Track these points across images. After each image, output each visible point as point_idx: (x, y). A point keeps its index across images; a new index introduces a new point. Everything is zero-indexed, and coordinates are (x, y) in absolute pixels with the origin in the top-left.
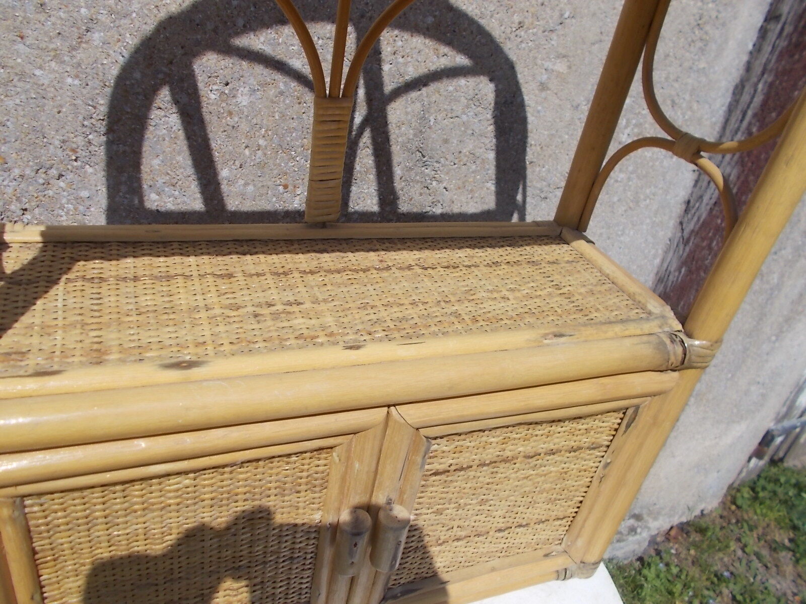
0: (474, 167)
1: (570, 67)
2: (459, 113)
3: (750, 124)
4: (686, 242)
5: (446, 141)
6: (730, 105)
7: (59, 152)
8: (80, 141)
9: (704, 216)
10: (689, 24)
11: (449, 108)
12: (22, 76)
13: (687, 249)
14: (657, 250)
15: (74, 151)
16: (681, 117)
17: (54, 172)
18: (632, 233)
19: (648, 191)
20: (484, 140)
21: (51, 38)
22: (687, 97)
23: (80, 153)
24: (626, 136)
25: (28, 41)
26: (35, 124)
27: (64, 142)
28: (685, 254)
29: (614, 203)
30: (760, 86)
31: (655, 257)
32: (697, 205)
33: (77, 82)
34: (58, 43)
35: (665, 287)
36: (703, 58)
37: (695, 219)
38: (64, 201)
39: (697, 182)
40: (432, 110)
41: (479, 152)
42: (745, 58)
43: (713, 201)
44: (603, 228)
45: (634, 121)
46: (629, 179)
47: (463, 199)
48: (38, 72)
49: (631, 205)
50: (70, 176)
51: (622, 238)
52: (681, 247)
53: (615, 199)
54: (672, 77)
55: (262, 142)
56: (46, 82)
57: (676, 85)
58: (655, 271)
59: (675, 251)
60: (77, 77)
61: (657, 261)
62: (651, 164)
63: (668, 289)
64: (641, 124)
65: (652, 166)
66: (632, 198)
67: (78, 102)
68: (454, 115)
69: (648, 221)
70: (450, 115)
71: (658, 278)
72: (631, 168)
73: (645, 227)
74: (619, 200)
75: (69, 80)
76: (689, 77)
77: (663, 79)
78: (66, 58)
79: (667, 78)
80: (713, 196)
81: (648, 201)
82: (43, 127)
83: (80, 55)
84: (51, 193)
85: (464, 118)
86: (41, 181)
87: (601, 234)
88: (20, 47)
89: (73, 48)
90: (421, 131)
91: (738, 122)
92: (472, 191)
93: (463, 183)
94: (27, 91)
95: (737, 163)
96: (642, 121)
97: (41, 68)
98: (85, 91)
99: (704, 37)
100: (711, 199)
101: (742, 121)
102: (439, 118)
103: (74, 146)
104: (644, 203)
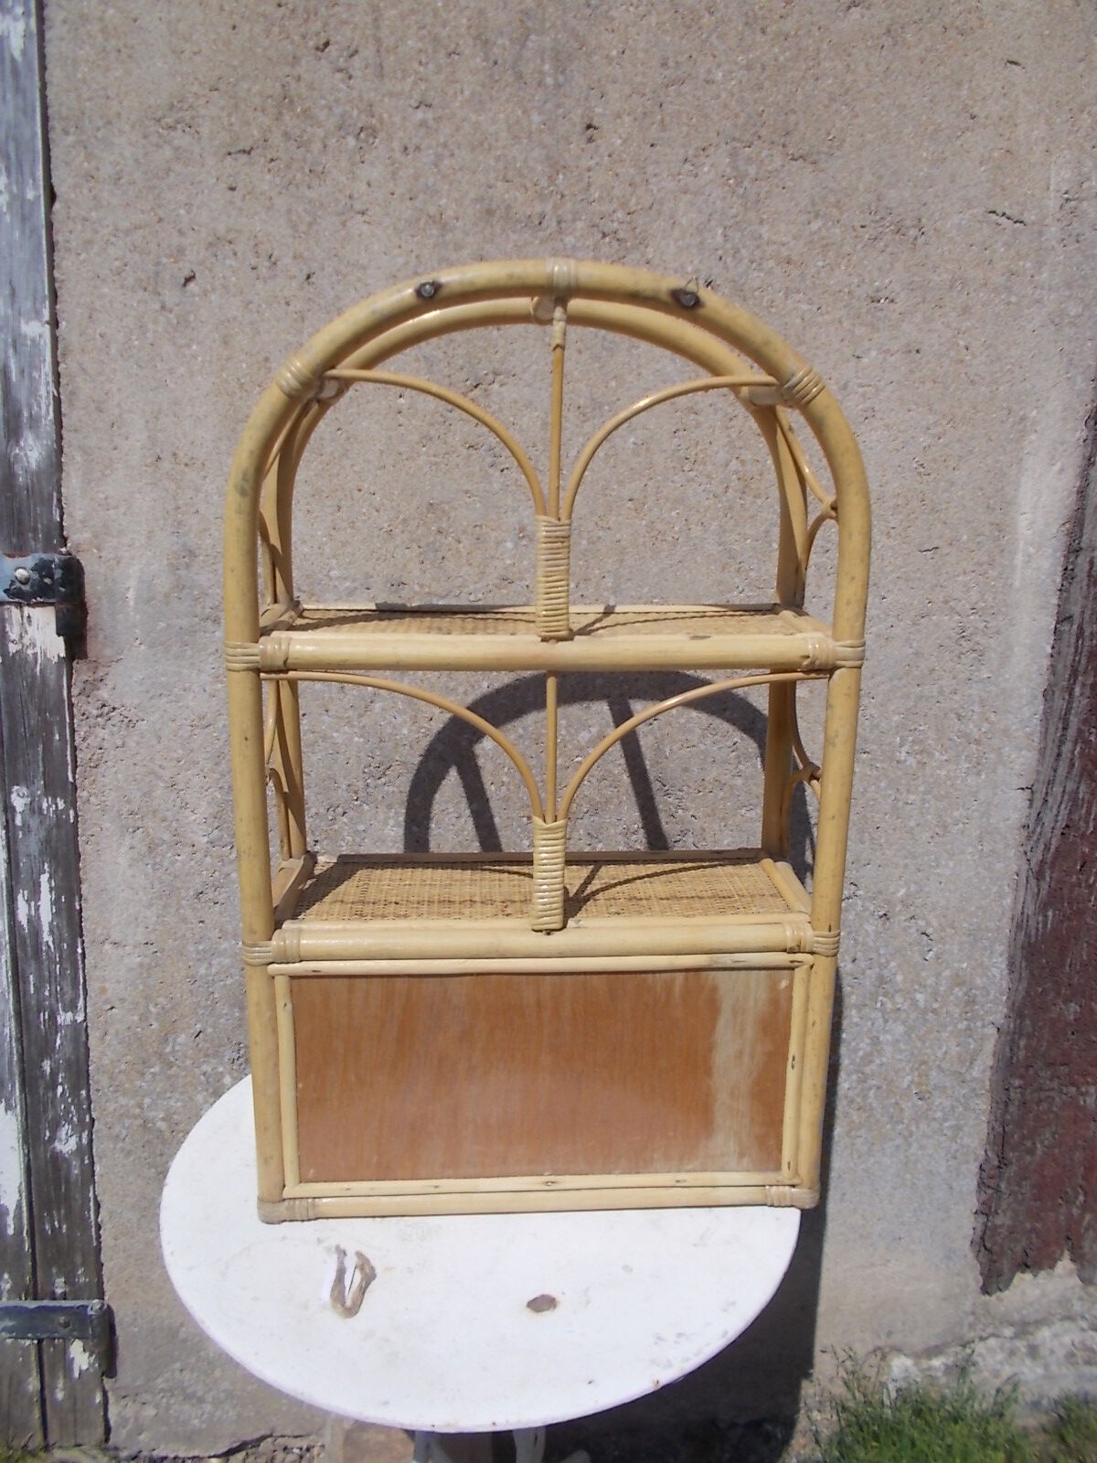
0: (722, 794)
1: (811, 692)
2: (695, 743)
3: (1080, 731)
4: (1039, 876)
5: (686, 770)
6: (1045, 713)
7: (345, 794)
8: (361, 784)
9: (1055, 843)
10: (950, 638)
11: (684, 738)
12: (324, 738)
13: (1045, 886)
14: (1001, 886)
15: (356, 792)
16: (975, 730)
17: (340, 810)
18: (951, 864)
19: (956, 814)
20: (727, 766)
21: (346, 709)
22: (976, 708)
23: (361, 794)
24: (904, 754)
25: (330, 714)
26: (330, 773)
27: (349, 785)
28: (1044, 892)
29: (912, 828)
30: (1077, 690)
31: (1001, 896)
32: (1039, 830)
33: (362, 740)
34: (350, 713)
35: (1027, 935)
36: (983, 667)
37: (1042, 847)
38: (346, 833)
39: (1031, 801)
40: (666, 742)
41: (724, 779)
42: (1046, 662)
43: (1061, 824)
44: (906, 858)
45: (911, 739)
46: (924, 801)
47: (716, 827)
48: (335, 735)
49: (938, 830)
50: (351, 813)
51: (938, 871)
52: (1033, 882)
53: (912, 823)
54: (947, 690)
55: (505, 779)
56: (340, 741)
57: (956, 698)
58: (1009, 914)
59: (1026, 889)
60: (362, 736)
61: (1008, 901)
62: (949, 783)
63: (1033, 940)
64: (921, 741)
65: (952, 785)
66: (934, 822)
67: (362, 754)
68: (690, 744)
69: (970, 850)
70: (685, 745)
71: (1015, 924)
72: (922, 789)
73: (969, 857)
74: (918, 825)
75: (356, 739)
76: (971, 688)
77: (935, 694)
78: (356, 723)
79: (941, 692)
80: (1060, 818)
81: (961, 825)
82: (335, 775)
83: (365, 720)
84: (336, 827)
85: (702, 746)
86: (330, 818)
87: (906, 866)
88: (326, 718)
89: (360, 716)
90: (657, 762)
91: (1060, 730)
92: (724, 818)
93: (713, 810)
94: (326, 749)
95: (1081, 776)
96: (921, 737)
97: (337, 731)
98: (367, 746)
99: (976, 647)
100: (1056, 821)
101: (1065, 729)
102: (675, 748)
103: (356, 789)
104: (956, 828)
